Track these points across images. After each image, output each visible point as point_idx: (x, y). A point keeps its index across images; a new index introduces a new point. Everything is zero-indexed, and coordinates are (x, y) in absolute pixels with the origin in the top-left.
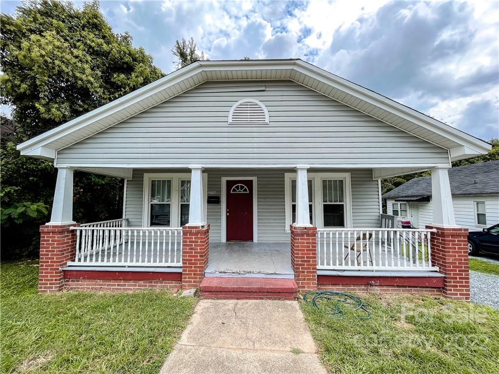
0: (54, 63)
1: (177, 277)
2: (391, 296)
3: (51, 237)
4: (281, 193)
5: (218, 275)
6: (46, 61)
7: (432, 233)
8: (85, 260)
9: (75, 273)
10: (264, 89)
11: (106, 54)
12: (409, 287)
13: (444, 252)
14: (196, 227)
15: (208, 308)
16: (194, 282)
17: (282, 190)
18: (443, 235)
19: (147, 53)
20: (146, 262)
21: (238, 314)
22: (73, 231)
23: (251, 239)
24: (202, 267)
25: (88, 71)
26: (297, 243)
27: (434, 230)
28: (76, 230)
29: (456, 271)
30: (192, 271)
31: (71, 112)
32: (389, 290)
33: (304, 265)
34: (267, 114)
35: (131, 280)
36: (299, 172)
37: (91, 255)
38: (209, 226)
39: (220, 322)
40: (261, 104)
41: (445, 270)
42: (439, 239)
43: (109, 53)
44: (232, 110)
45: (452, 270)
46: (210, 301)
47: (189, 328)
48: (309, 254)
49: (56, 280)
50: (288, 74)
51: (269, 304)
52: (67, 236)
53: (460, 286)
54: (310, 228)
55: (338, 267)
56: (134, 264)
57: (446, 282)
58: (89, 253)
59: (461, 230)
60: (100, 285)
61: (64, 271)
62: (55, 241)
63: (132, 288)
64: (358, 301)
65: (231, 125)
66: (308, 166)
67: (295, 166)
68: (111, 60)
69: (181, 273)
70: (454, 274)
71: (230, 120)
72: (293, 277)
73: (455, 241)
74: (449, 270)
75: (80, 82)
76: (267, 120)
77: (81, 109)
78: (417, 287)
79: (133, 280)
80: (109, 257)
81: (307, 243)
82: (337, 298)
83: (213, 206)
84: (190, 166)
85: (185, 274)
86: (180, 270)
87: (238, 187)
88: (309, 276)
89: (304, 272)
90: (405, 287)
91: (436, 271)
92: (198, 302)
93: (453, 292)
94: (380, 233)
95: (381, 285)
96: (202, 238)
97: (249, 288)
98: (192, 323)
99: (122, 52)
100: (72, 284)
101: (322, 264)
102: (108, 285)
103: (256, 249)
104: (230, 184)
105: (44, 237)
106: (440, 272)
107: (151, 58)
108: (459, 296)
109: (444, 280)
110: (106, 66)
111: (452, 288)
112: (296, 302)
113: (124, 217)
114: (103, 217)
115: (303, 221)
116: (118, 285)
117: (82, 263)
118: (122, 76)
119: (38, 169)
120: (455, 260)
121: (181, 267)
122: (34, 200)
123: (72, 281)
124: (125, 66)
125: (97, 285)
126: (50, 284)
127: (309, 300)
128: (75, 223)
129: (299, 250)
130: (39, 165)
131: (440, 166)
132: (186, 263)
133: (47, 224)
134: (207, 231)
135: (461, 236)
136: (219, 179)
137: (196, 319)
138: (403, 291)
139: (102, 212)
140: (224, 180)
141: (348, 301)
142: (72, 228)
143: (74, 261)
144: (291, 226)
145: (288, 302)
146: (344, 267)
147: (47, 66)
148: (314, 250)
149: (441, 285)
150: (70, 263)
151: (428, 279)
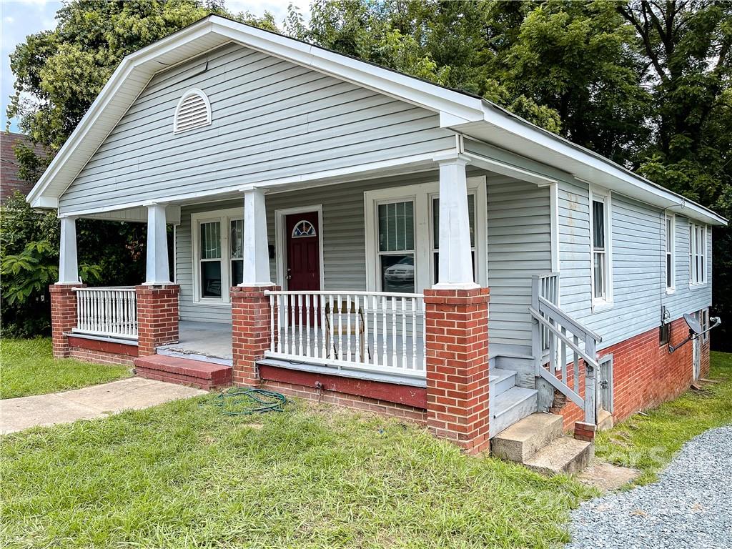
3: (56, 298)
5: (167, 353)
10: (205, 68)
12: (380, 402)
24: (153, 341)
28: (77, 291)
29: (443, 377)
33: (241, 346)
34: (208, 109)
40: (202, 94)
44: (177, 113)
48: (247, 330)
53: (450, 410)
54: (246, 290)
56: (115, 334)
59: (452, 293)
61: (68, 337)
67: (240, 188)
70: (440, 385)
71: (175, 128)
73: (442, 317)
74: (431, 375)
76: (209, 119)
84: (144, 203)
85: (140, 348)
86: (136, 343)
87: (301, 227)
88: (247, 364)
89: (241, 357)
92: (130, 378)
93: (436, 419)
100: (75, 353)
108: (446, 429)
109: (424, 393)
111: (436, 412)
123: (74, 350)
129: (236, 323)
132: (141, 335)
135: (454, 306)
138: (372, 408)
140: (279, 215)
142: (74, 289)
148: (251, 323)
149: (421, 403)
151: (404, 389)
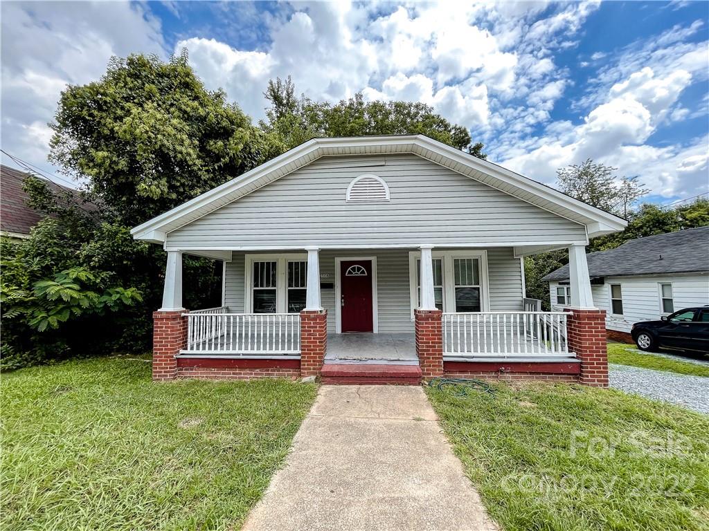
0: (156, 138)
1: (295, 365)
2: (524, 383)
3: (165, 324)
4: (405, 275)
5: (339, 362)
6: (149, 137)
7: (569, 317)
8: (198, 349)
9: (188, 361)
10: (383, 163)
11: (202, 119)
12: (544, 373)
13: (580, 335)
14: (314, 312)
15: (331, 391)
16: (314, 369)
17: (407, 271)
18: (578, 318)
19: (245, 114)
20: (262, 349)
21: (361, 396)
22: (184, 318)
23: (371, 329)
24: (322, 354)
25: (187, 142)
26: (422, 327)
27: (571, 313)
28: (187, 317)
29: (593, 356)
30: (312, 357)
31: (169, 188)
32: (521, 377)
33: (429, 350)
34: (387, 191)
35: (247, 368)
36: (423, 252)
37: (204, 343)
38: (326, 311)
39: (345, 401)
40: (379, 179)
41: (581, 355)
42: (575, 322)
43: (205, 118)
44: (350, 187)
45: (588, 355)
46: (331, 386)
47: (316, 405)
48: (435, 339)
49: (170, 368)
50: (410, 147)
51: (392, 389)
52: (179, 323)
53: (598, 372)
54: (434, 312)
55: (466, 354)
56: (249, 351)
57: (582, 367)
58: (201, 341)
59: (598, 311)
60: (215, 373)
61: (178, 359)
62: (169, 327)
63: (248, 376)
64: (486, 387)
65: (349, 203)
66: (433, 246)
67: (418, 245)
68: (207, 125)
69: (299, 361)
70: (590, 360)
71: (348, 198)
72: (417, 363)
73: (591, 324)
74: (585, 355)
75: (179, 155)
76: (388, 197)
77: (178, 184)
78: (552, 374)
79: (249, 368)
80: (222, 345)
81: (432, 327)
82: (464, 384)
83: (327, 291)
84: (306, 248)
85: (303, 361)
86: (299, 358)
87: (354, 269)
88: (435, 362)
89: (429, 358)
90: (539, 373)
91: (573, 357)
92: (319, 387)
93: (590, 378)
94: (525, 317)
95: (512, 372)
96: (320, 323)
97: (371, 373)
98: (317, 402)
99: (219, 116)
100: (187, 373)
101: (449, 350)
102: (223, 374)
103: (377, 340)
104: (344, 265)
105: (157, 323)
106: (577, 358)
107: (250, 120)
108: (596, 382)
109: (580, 365)
110: (202, 133)
111: (589, 375)
112: (420, 387)
113: (223, 305)
114: (195, 306)
115: (428, 304)
116: (234, 374)
117: (195, 351)
118: (220, 143)
119: (133, 252)
120: (592, 344)
121: (299, 355)
122: (126, 287)
123: (186, 370)
124: (222, 131)
125: (212, 373)
126: (165, 372)
127: (434, 385)
128: (184, 309)
129: (423, 335)
130: (134, 248)
131: (575, 243)
132: (305, 350)
133: (159, 310)
134: (325, 317)
135: (598, 318)
136: (332, 260)
137: (320, 399)
138: (537, 378)
139: (193, 301)
140: (338, 261)
141: (476, 387)
142: (183, 314)
143: (186, 349)
144: (415, 311)
145: (412, 387)
146: (473, 354)
147: (150, 142)
148: (440, 334)
149: (577, 371)
150: (182, 351)
151: (564, 365)
